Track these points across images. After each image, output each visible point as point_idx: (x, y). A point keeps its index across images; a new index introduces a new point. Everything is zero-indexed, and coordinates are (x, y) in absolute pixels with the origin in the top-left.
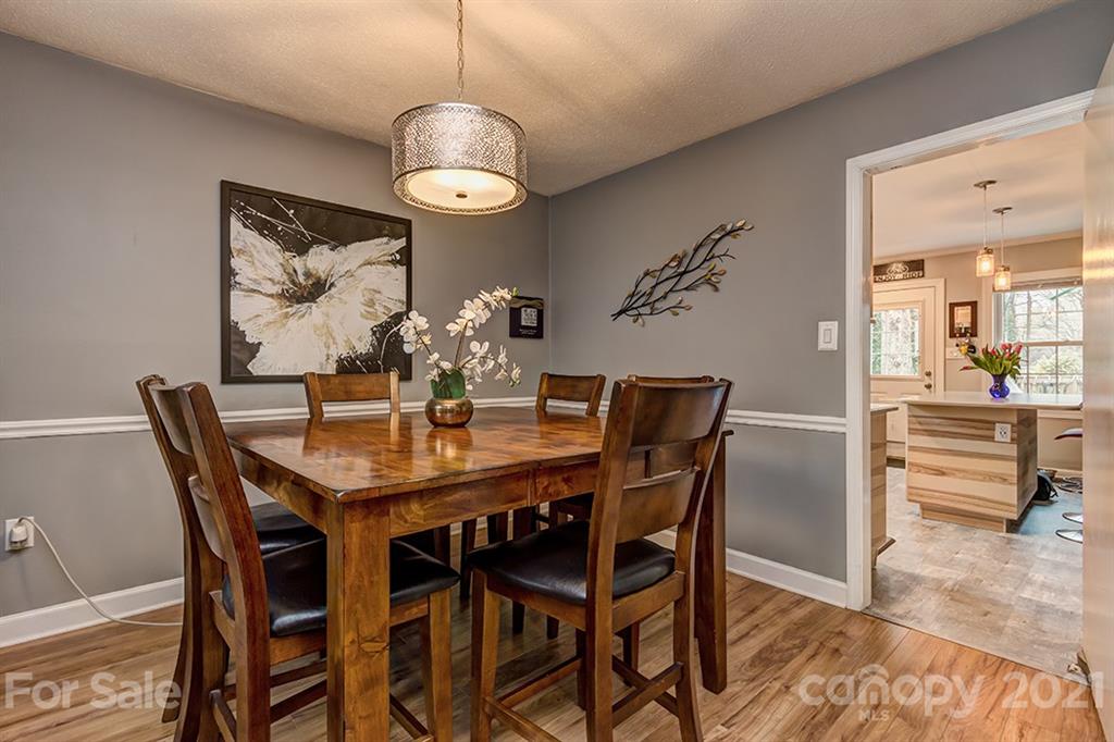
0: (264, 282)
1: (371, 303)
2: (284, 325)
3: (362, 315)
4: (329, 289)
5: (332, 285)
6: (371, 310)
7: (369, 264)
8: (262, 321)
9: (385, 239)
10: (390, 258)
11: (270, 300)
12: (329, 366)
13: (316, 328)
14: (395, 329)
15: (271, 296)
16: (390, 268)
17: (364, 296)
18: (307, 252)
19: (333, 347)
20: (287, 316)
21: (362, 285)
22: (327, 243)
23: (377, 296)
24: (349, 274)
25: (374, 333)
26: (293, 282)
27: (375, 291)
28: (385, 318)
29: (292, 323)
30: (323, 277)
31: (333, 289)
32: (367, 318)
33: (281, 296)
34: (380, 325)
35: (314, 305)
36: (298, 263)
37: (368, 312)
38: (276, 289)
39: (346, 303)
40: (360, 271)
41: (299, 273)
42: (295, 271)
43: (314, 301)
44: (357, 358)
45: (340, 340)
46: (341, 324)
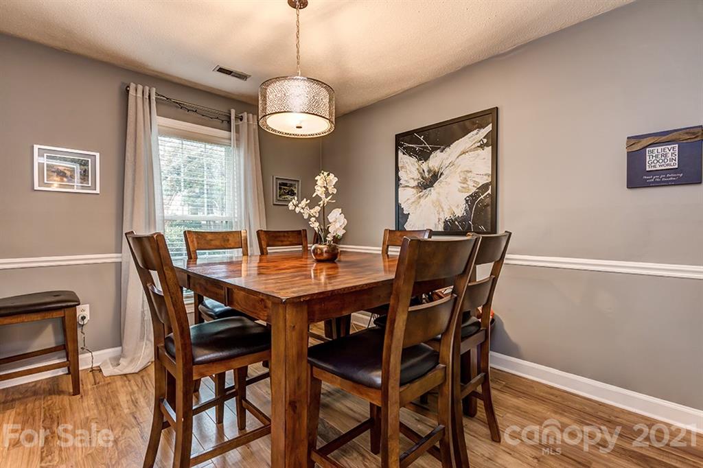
0: (410, 181)
1: (465, 181)
2: (419, 203)
3: (459, 191)
4: (440, 177)
5: (442, 174)
6: (465, 186)
7: (464, 153)
8: (410, 201)
9: (476, 131)
10: (479, 144)
11: (413, 190)
12: (439, 226)
13: (433, 202)
14: (482, 197)
15: (413, 187)
16: (480, 151)
17: (460, 177)
18: (429, 157)
19: (442, 213)
20: (420, 197)
21: (459, 170)
22: (439, 148)
23: (469, 175)
24: (452, 164)
25: (467, 201)
26: (423, 178)
27: (466, 171)
28: (474, 190)
29: (422, 201)
30: (437, 170)
31: (442, 177)
32: (462, 192)
33: (417, 187)
34: (471, 196)
35: (432, 188)
36: (425, 166)
37: (463, 187)
38: (415, 183)
39: (449, 184)
40: (458, 160)
41: (426, 171)
42: (424, 171)
43: (432, 186)
44: (456, 219)
45: (446, 209)
46: (447, 198)
